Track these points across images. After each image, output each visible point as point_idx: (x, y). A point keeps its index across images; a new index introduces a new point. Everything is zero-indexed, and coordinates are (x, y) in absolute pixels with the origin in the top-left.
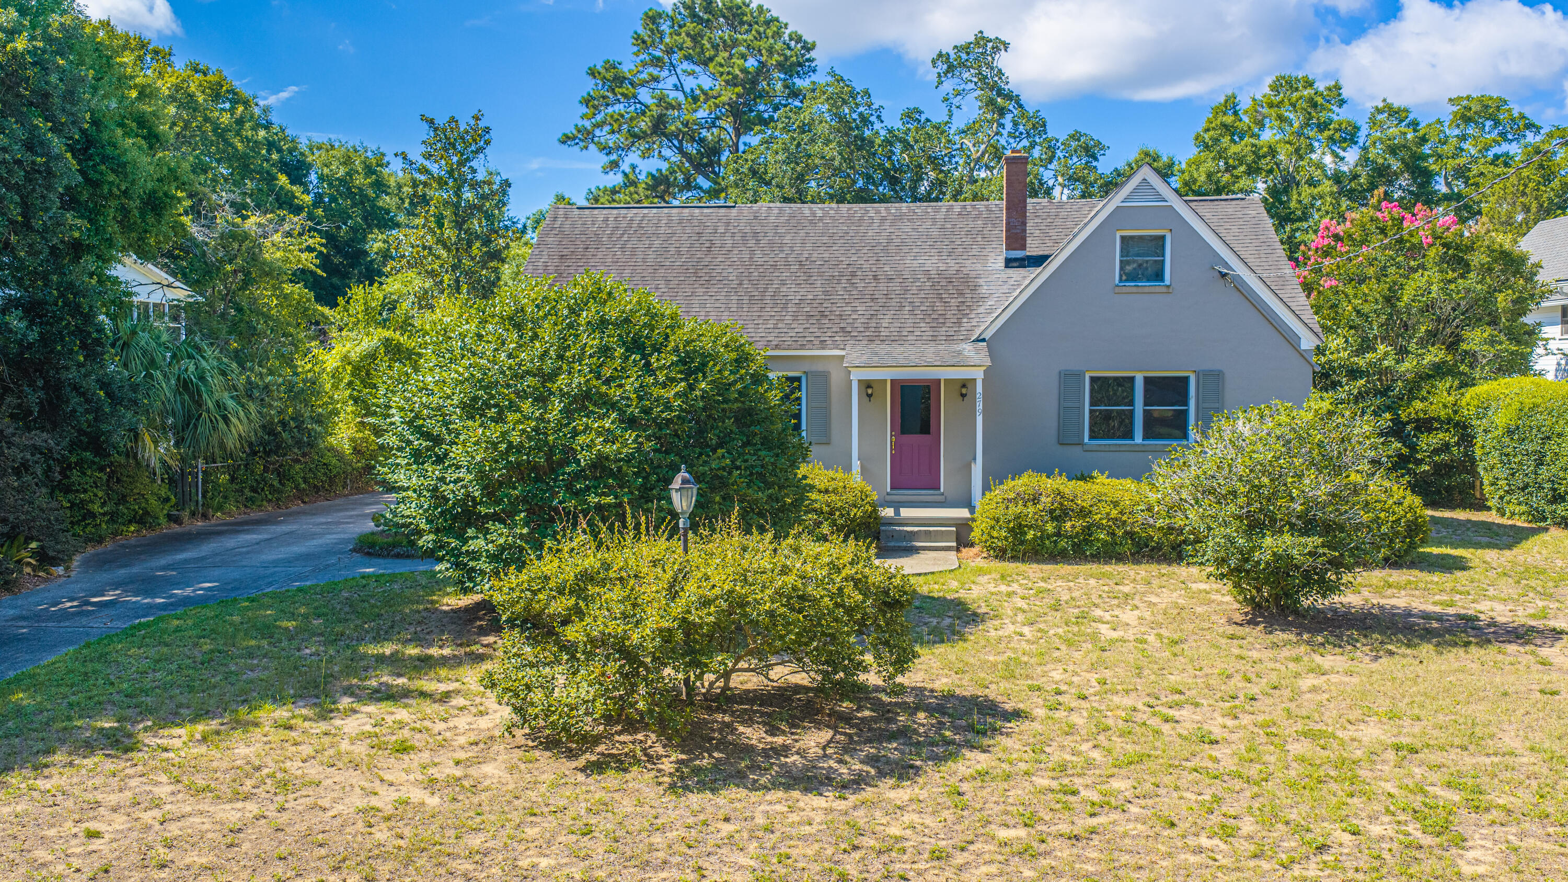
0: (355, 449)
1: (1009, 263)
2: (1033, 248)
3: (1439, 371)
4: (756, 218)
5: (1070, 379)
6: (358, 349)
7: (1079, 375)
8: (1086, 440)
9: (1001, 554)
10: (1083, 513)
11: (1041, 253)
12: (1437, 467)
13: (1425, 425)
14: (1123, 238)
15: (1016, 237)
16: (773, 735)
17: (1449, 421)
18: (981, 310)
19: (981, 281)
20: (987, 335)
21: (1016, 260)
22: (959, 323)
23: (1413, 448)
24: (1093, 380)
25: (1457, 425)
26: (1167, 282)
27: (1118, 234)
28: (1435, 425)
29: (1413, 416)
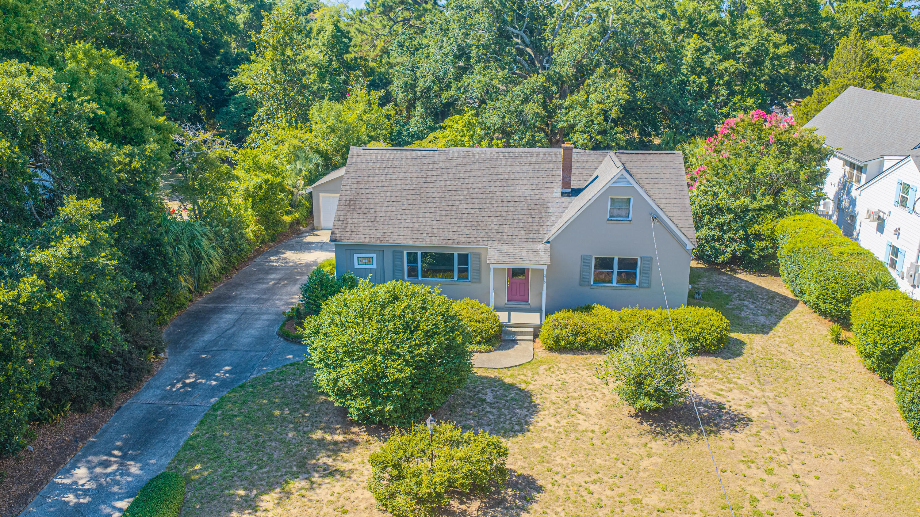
0: (255, 236)
1: (563, 194)
2: (575, 185)
3: (769, 208)
4: (447, 158)
5: (585, 259)
6: (252, 183)
7: (590, 257)
8: (592, 283)
9: (551, 349)
10: (585, 334)
11: (578, 187)
12: (761, 256)
13: (758, 237)
14: (612, 199)
15: (566, 182)
16: (461, 504)
17: (769, 237)
18: (549, 223)
19: (550, 204)
20: (550, 240)
21: (566, 193)
22: (538, 231)
23: (752, 247)
24: (596, 258)
25: (772, 239)
26: (630, 218)
27: (610, 197)
28: (762, 237)
29: (753, 232)
